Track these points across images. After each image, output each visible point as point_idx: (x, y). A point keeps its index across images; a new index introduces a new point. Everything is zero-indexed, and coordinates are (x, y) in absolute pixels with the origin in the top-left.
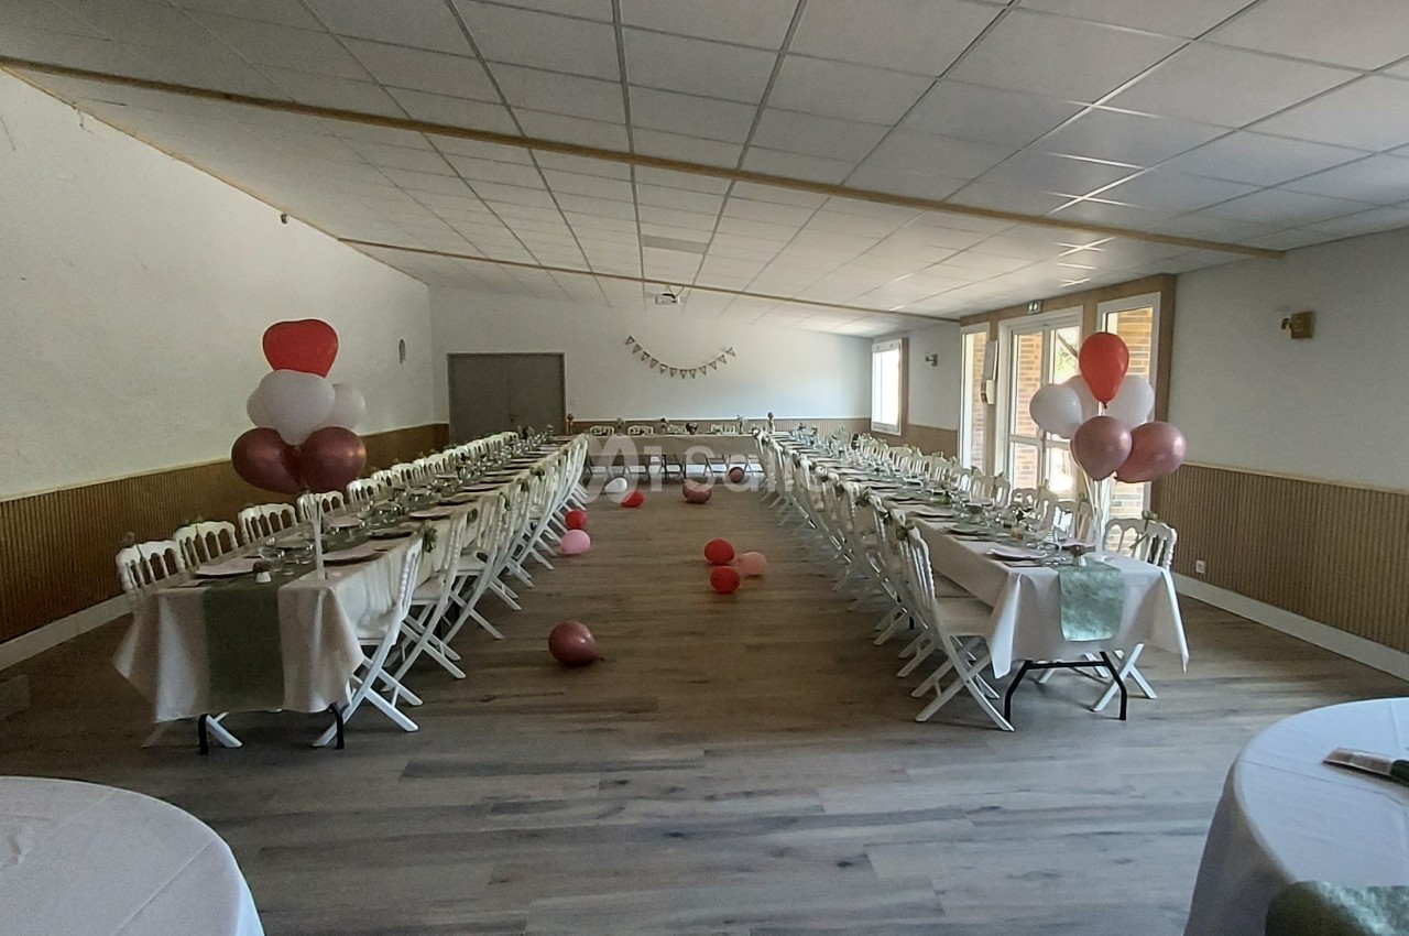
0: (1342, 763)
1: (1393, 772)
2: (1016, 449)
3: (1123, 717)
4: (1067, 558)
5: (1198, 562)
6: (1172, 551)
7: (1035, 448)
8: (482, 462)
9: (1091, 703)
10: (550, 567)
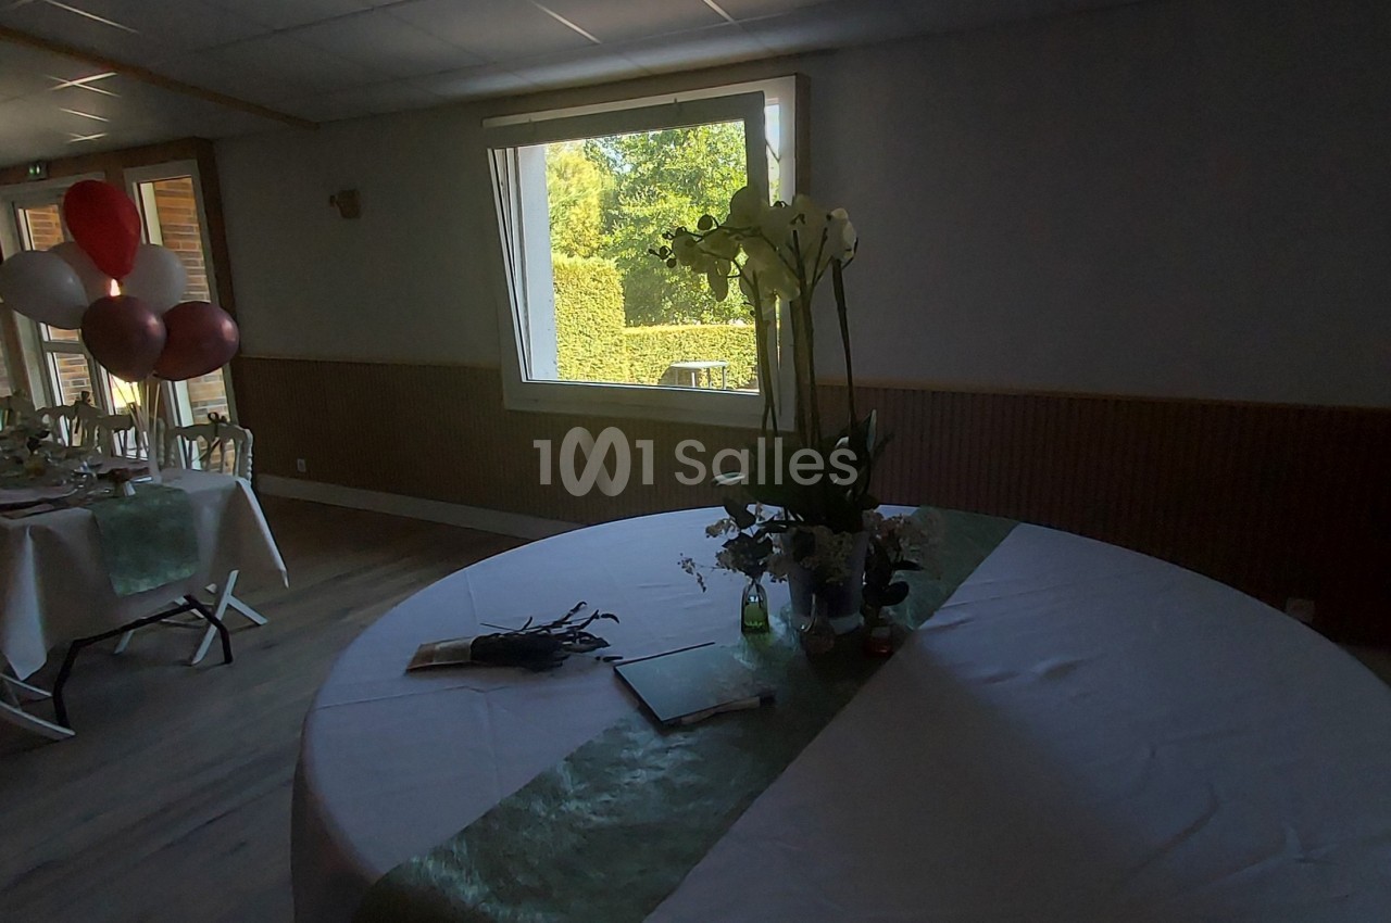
0: (427, 664)
1: (473, 657)
2: (55, 362)
3: (228, 659)
4: (106, 489)
5: (299, 461)
6: (250, 454)
7: (82, 357)
9: (186, 657)
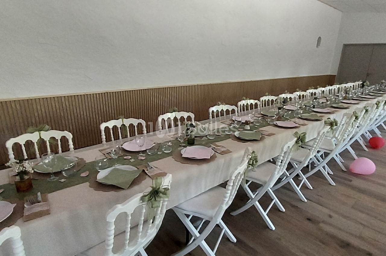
8: (313, 101)
10: (333, 183)
